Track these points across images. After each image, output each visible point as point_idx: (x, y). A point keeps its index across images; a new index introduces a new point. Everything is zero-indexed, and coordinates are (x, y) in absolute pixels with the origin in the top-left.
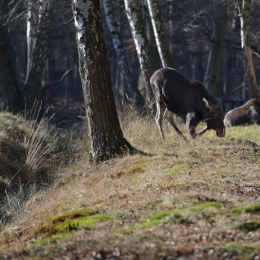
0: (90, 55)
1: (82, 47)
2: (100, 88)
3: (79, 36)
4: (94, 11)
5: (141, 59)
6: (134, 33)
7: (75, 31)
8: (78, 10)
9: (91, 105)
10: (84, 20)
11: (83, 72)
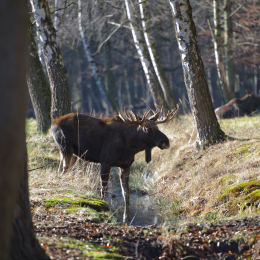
0: (193, 70)
1: (186, 65)
2: (202, 94)
3: (183, 56)
4: (193, 37)
5: (148, 77)
6: (142, 58)
7: (179, 53)
8: (181, 37)
9: (196, 106)
10: (186, 44)
11: (188, 82)
